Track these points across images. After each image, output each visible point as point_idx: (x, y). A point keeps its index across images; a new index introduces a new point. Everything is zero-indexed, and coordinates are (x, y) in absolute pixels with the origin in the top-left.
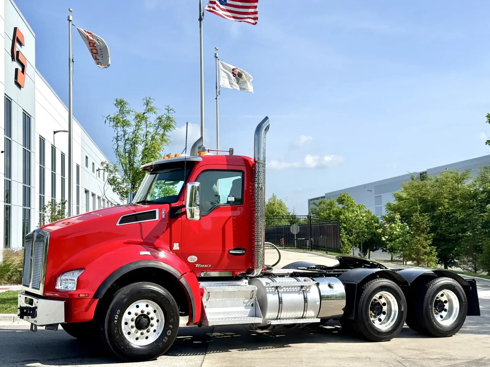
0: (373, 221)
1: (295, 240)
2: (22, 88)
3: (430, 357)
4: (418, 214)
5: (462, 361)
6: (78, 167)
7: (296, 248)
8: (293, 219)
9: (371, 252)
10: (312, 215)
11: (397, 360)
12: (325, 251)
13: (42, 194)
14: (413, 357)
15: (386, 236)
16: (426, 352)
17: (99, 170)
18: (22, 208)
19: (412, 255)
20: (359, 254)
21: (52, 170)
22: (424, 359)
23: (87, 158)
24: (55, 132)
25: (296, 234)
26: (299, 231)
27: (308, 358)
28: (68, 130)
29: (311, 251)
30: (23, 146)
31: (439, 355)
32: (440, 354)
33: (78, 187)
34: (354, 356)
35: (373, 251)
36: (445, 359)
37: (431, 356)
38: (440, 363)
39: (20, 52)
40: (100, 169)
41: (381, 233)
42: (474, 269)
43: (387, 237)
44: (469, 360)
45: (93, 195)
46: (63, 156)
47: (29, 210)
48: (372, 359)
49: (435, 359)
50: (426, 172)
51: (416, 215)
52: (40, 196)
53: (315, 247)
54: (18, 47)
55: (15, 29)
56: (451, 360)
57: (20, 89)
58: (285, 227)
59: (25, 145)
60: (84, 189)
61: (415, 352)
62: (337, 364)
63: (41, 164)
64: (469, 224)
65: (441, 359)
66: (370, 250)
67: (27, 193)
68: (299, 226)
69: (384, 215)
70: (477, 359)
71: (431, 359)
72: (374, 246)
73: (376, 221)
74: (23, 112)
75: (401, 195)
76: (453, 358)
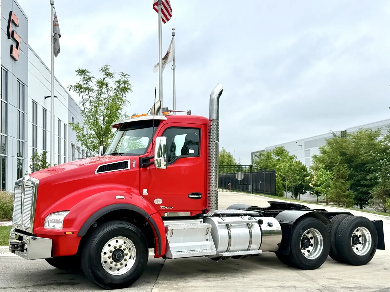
0: (303, 170)
1: (239, 185)
2: (16, 61)
4: (338, 164)
6: (65, 126)
7: (240, 191)
8: (239, 168)
9: (301, 195)
10: (253, 165)
12: (263, 194)
13: (35, 147)
14: (332, 285)
15: (313, 182)
16: (343, 281)
18: (16, 158)
20: (292, 196)
21: (43, 128)
23: (73, 118)
24: (46, 98)
25: (241, 180)
26: (242, 178)
27: (243, 287)
29: (252, 194)
30: (17, 108)
32: (355, 283)
33: (65, 141)
34: (281, 285)
35: (303, 194)
36: (359, 288)
37: (347, 285)
39: (14, 31)
41: (309, 180)
42: (384, 209)
45: (78, 148)
47: (23, 160)
48: (297, 287)
49: (350, 288)
50: (346, 131)
52: (33, 149)
53: (256, 191)
55: (11, 13)
58: (232, 174)
59: (19, 107)
60: (71, 143)
61: (333, 281)
63: (34, 123)
64: (380, 172)
65: (356, 287)
66: (301, 193)
67: (21, 146)
68: (242, 174)
69: (311, 165)
70: (386, 287)
71: (347, 288)
72: (303, 190)
73: (305, 170)
74: (17, 81)
75: (325, 149)
76: (366, 287)
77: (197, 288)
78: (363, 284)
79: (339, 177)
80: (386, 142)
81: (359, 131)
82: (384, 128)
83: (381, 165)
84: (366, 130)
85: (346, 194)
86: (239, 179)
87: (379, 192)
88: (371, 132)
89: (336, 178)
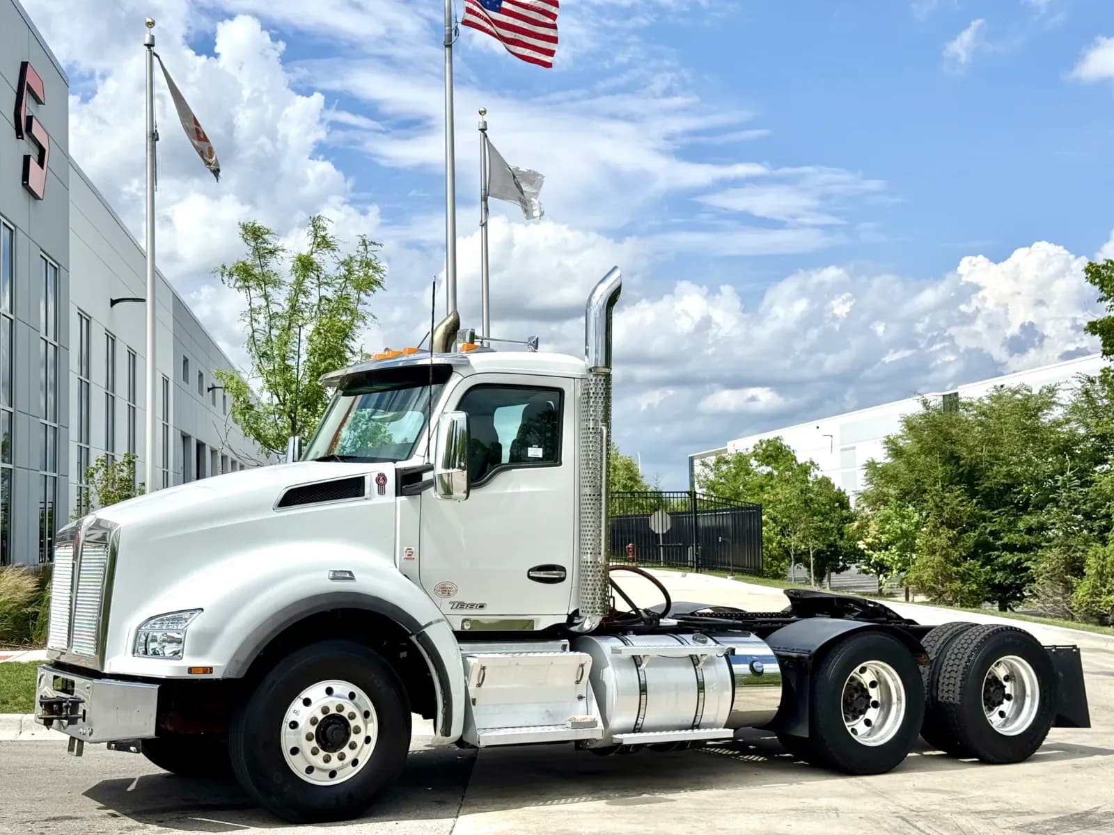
0: (837, 504)
1: (660, 547)
2: (39, 202)
3: (972, 808)
4: (939, 487)
5: (1047, 817)
6: (167, 382)
7: (662, 565)
8: (658, 500)
9: (833, 574)
11: (898, 815)
12: (729, 573)
13: (84, 443)
15: (867, 538)
16: (965, 796)
17: (213, 388)
18: (38, 473)
20: (807, 579)
21: (107, 387)
22: (961, 813)
23: (186, 361)
24: (113, 303)
25: (663, 534)
26: (669, 527)
29: (697, 572)
31: (995, 804)
32: (996, 802)
33: (165, 427)
34: (800, 806)
35: (838, 571)
36: (1009, 813)
37: (976, 806)
38: (996, 821)
39: (34, 120)
40: (216, 386)
41: (856, 532)
43: (869, 541)
44: (1062, 815)
45: (200, 445)
46: (131, 355)
47: (55, 478)
48: (843, 812)
49: (984, 812)
50: (956, 394)
51: (935, 490)
52: (80, 448)
53: (708, 564)
54: (28, 107)
55: (24, 66)
56: (1021, 814)
57: (36, 204)
58: (635, 518)
60: (180, 432)
61: (937, 797)
63: (82, 375)
64: (1055, 509)
65: (999, 812)
66: (832, 571)
68: (669, 517)
69: (862, 489)
70: (1079, 812)
71: (976, 812)
72: (839, 560)
73: (844, 504)
74: (41, 256)
75: (901, 445)
76: (1025, 810)
77: (575, 816)
78: (1017, 803)
79: (942, 523)
80: (1073, 425)
81: (995, 394)
82: (1063, 386)
83: (1058, 488)
84: (1016, 392)
85: (961, 569)
86: (660, 532)
87: (1054, 563)
88: (1030, 397)
89: (933, 527)
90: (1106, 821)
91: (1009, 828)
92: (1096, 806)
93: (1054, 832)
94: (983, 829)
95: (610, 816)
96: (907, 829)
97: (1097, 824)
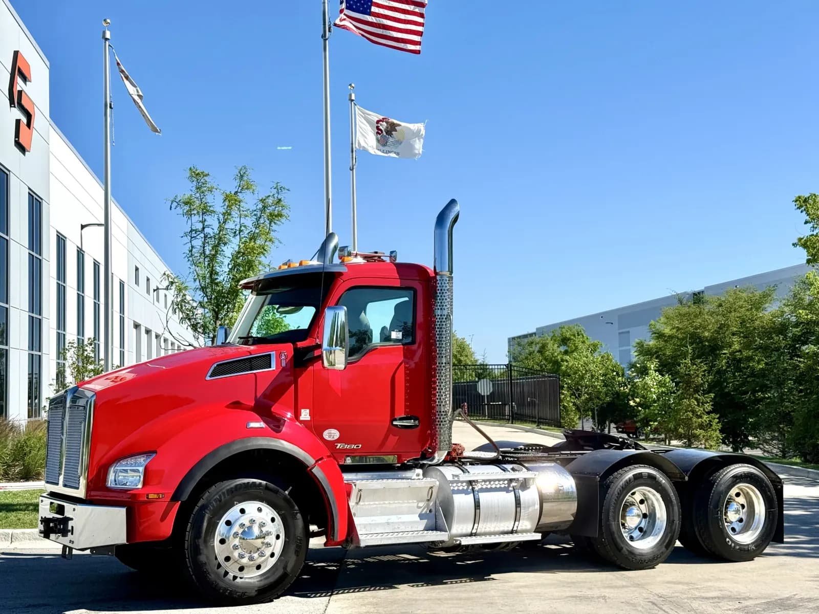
0: (615, 373)
1: (485, 405)
2: (27, 153)
3: (704, 595)
4: (688, 361)
5: (758, 602)
6: (122, 285)
7: (487, 418)
8: (483, 371)
9: (612, 425)
10: (514, 364)
11: (650, 600)
12: (535, 424)
13: (61, 330)
14: (676, 594)
15: (637, 398)
16: (699, 586)
17: (157, 290)
18: (27, 353)
19: (678, 429)
20: (593, 428)
21: (78, 290)
22: (695, 599)
23: (137, 269)
24: (83, 227)
25: (487, 396)
26: (491, 391)
28: (103, 223)
29: (512, 423)
30: (29, 249)
31: (720, 592)
32: (721, 590)
33: (122, 318)
34: (577, 594)
36: (730, 598)
38: (720, 604)
39: (23, 92)
40: (160, 288)
41: (629, 393)
42: (781, 451)
43: (638, 400)
44: (769, 600)
45: (148, 332)
46: (96, 265)
47: (40, 356)
48: (609, 598)
49: (712, 598)
50: (703, 292)
51: (685, 363)
52: (58, 334)
53: (519, 417)
55: (16, 54)
56: (739, 599)
57: (24, 154)
58: (468, 384)
59: (31, 247)
60: (133, 322)
61: (680, 587)
62: (551, 607)
63: (59, 280)
65: (723, 598)
66: (611, 422)
67: (35, 327)
68: (491, 383)
70: (781, 597)
71: (706, 598)
74: (29, 193)
75: (662, 330)
76: (742, 597)
78: (736, 591)
85: (703, 421)
86: (486, 394)
90: (801, 604)
91: (730, 610)
92: (795, 593)
93: (762, 612)
94: (710, 610)
95: (439, 602)
96: (655, 610)
97: (794, 607)
